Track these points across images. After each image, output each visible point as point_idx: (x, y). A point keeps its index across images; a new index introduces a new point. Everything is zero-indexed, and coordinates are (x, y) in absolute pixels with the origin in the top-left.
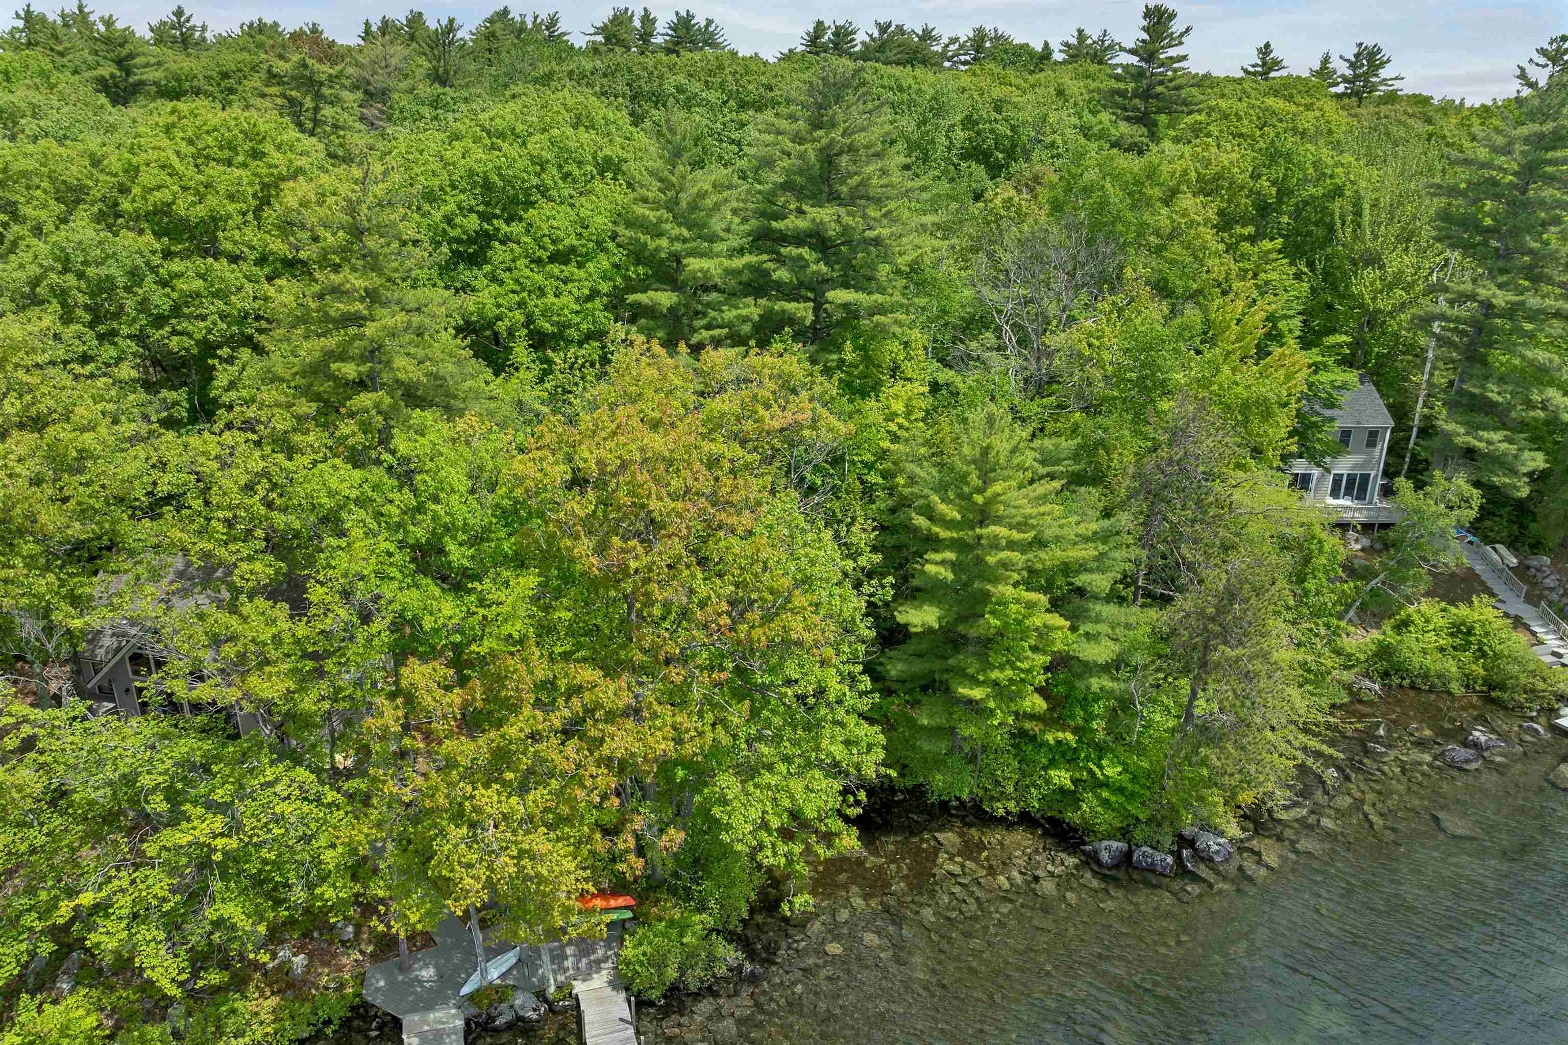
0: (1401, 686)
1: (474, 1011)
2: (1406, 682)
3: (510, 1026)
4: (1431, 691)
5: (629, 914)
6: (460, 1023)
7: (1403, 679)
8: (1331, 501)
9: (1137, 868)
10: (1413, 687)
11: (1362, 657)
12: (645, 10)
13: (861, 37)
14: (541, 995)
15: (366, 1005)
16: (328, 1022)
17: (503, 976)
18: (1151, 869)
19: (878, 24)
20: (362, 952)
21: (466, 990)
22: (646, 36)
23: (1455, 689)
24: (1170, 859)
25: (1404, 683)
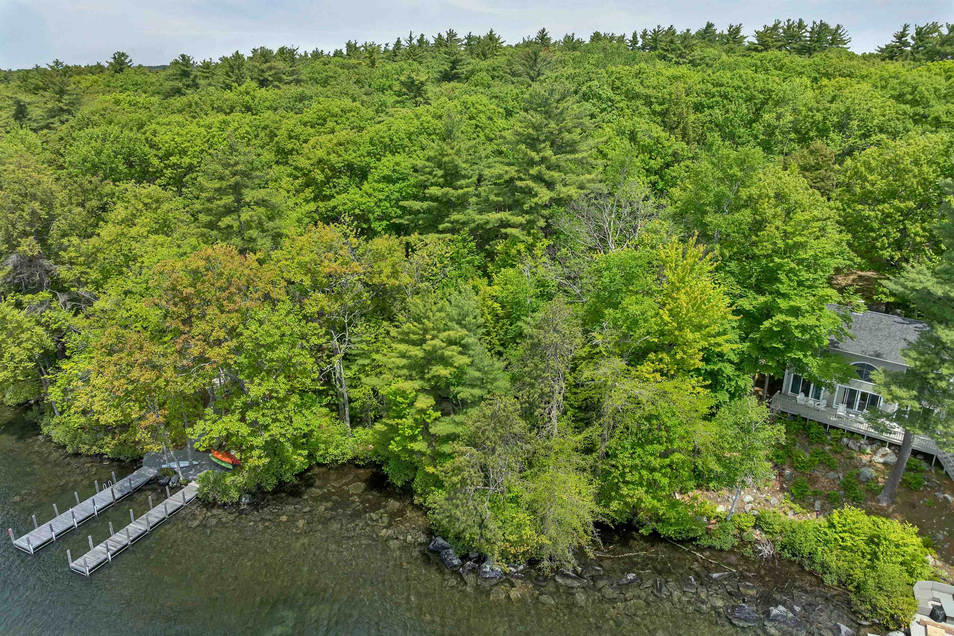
0: (790, 560)
1: (159, 474)
2: (797, 559)
3: (163, 485)
4: (811, 573)
5: (231, 467)
6: (152, 475)
7: (794, 555)
9: (439, 557)
10: (799, 565)
11: (777, 529)
14: (179, 479)
18: (444, 561)
21: (164, 466)
23: (828, 579)
24: (456, 562)
25: (793, 559)
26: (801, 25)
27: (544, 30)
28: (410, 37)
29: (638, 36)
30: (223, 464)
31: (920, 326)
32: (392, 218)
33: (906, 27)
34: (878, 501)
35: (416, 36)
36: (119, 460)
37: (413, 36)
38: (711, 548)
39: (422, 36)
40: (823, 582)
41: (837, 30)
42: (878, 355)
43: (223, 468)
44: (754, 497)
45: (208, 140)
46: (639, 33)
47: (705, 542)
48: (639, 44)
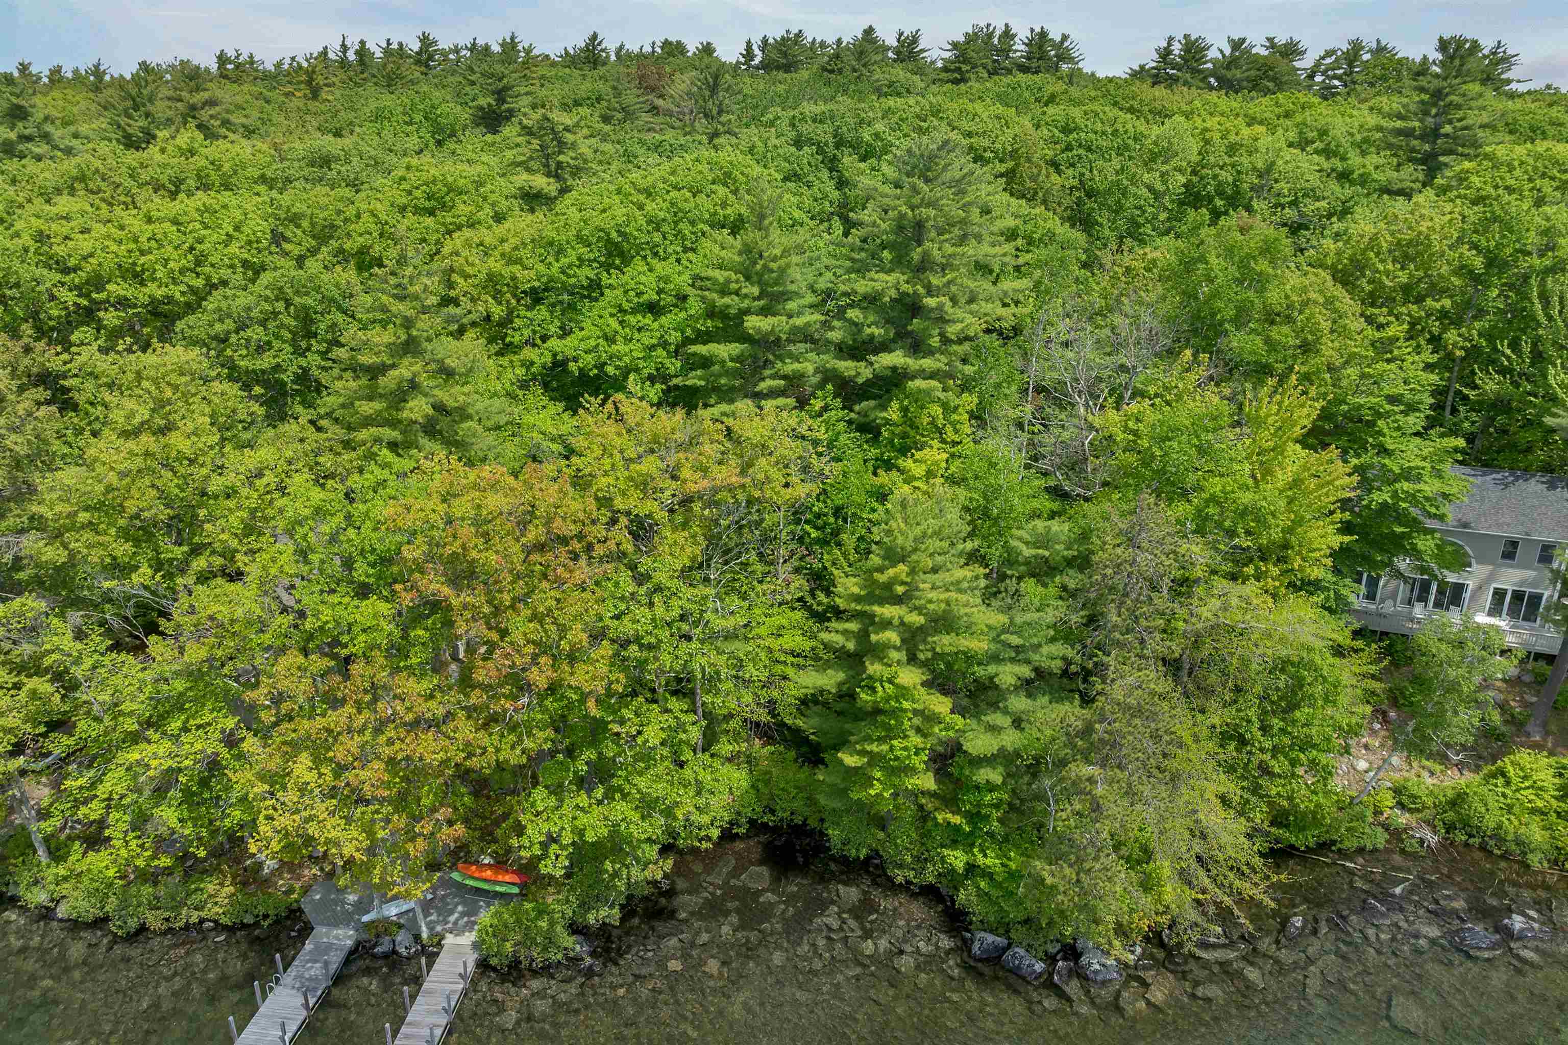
0: (1466, 845)
1: (365, 936)
2: (1476, 841)
3: (386, 956)
4: (1503, 857)
5: (515, 890)
6: (349, 943)
7: (1471, 836)
8: (1482, 619)
9: (1003, 967)
10: (1483, 848)
11: (1429, 802)
12: (1007, 25)
13: (1213, 54)
14: (417, 938)
15: (300, 910)
16: (266, 917)
17: (400, 915)
18: (1016, 972)
19: (1230, 40)
20: (322, 869)
21: (365, 918)
22: (1005, 51)
23: (1535, 860)
24: (1039, 967)
25: (1471, 841)
26: (1008, 34)
27: (595, 36)
28: (343, 45)
29: (755, 47)
30: (498, 888)
31: (1499, 476)
32: (671, 377)
33: (1170, 40)
34: (1528, 735)
35: (353, 43)
36: (244, 926)
37: (348, 43)
38: (1361, 850)
39: (363, 43)
40: (1528, 866)
41: (1062, 42)
42: (1466, 525)
43: (502, 895)
44: (1367, 760)
45: (192, 249)
46: (756, 41)
47: (1350, 844)
48: (757, 60)
